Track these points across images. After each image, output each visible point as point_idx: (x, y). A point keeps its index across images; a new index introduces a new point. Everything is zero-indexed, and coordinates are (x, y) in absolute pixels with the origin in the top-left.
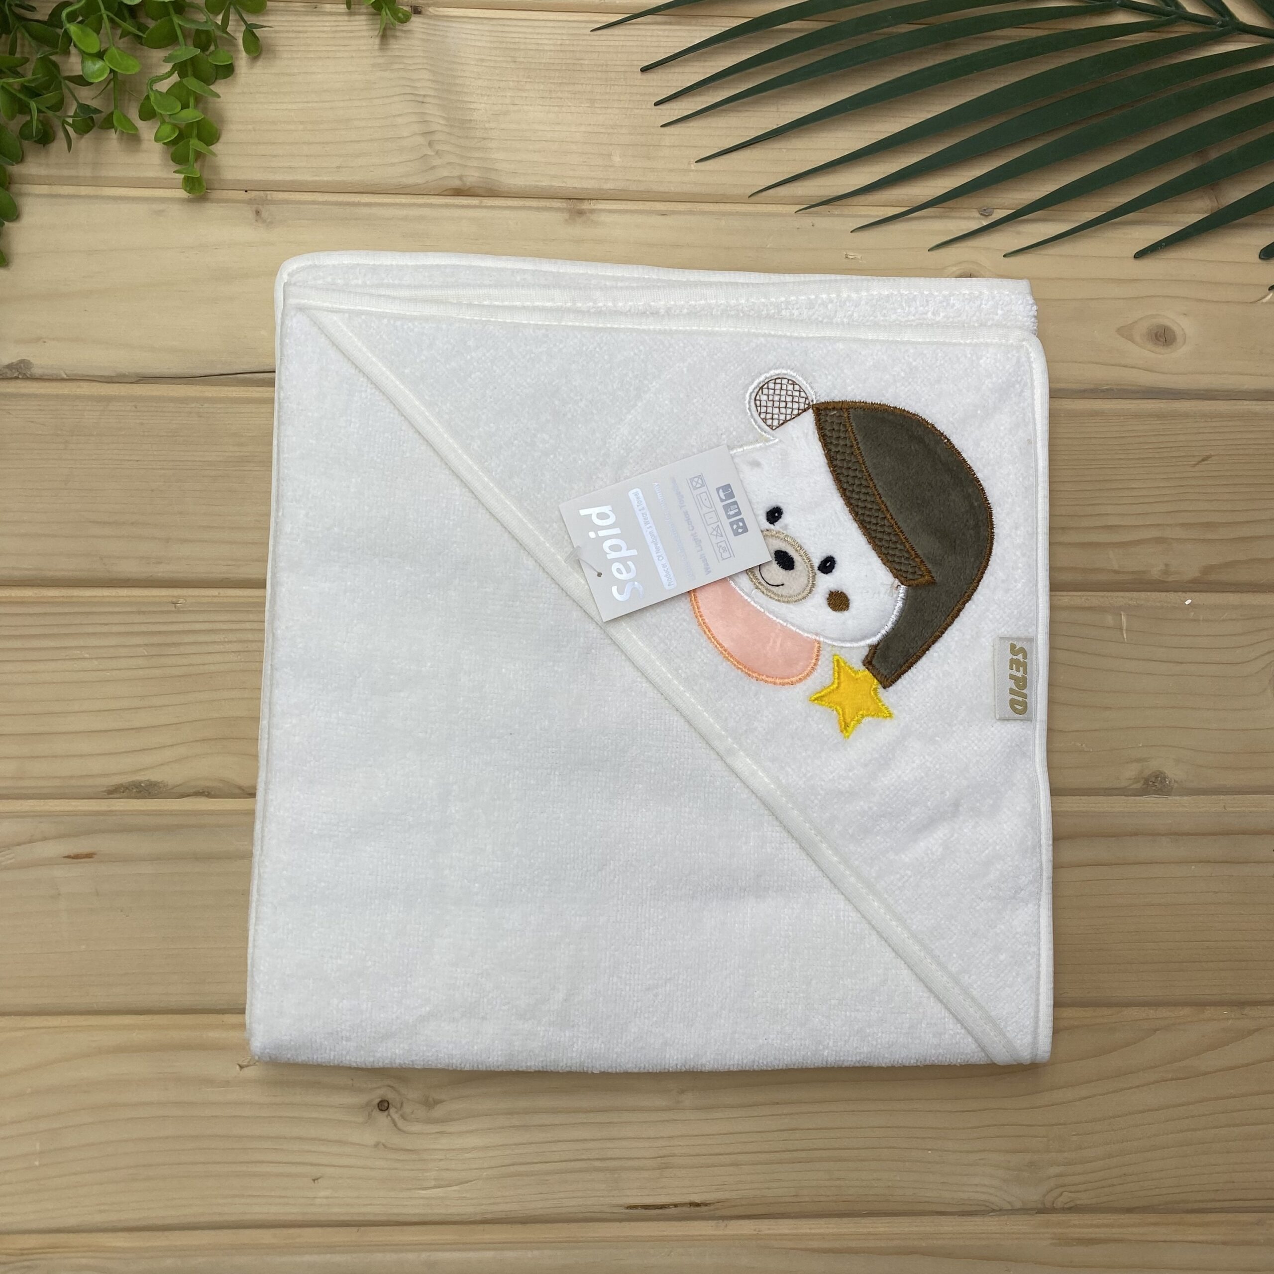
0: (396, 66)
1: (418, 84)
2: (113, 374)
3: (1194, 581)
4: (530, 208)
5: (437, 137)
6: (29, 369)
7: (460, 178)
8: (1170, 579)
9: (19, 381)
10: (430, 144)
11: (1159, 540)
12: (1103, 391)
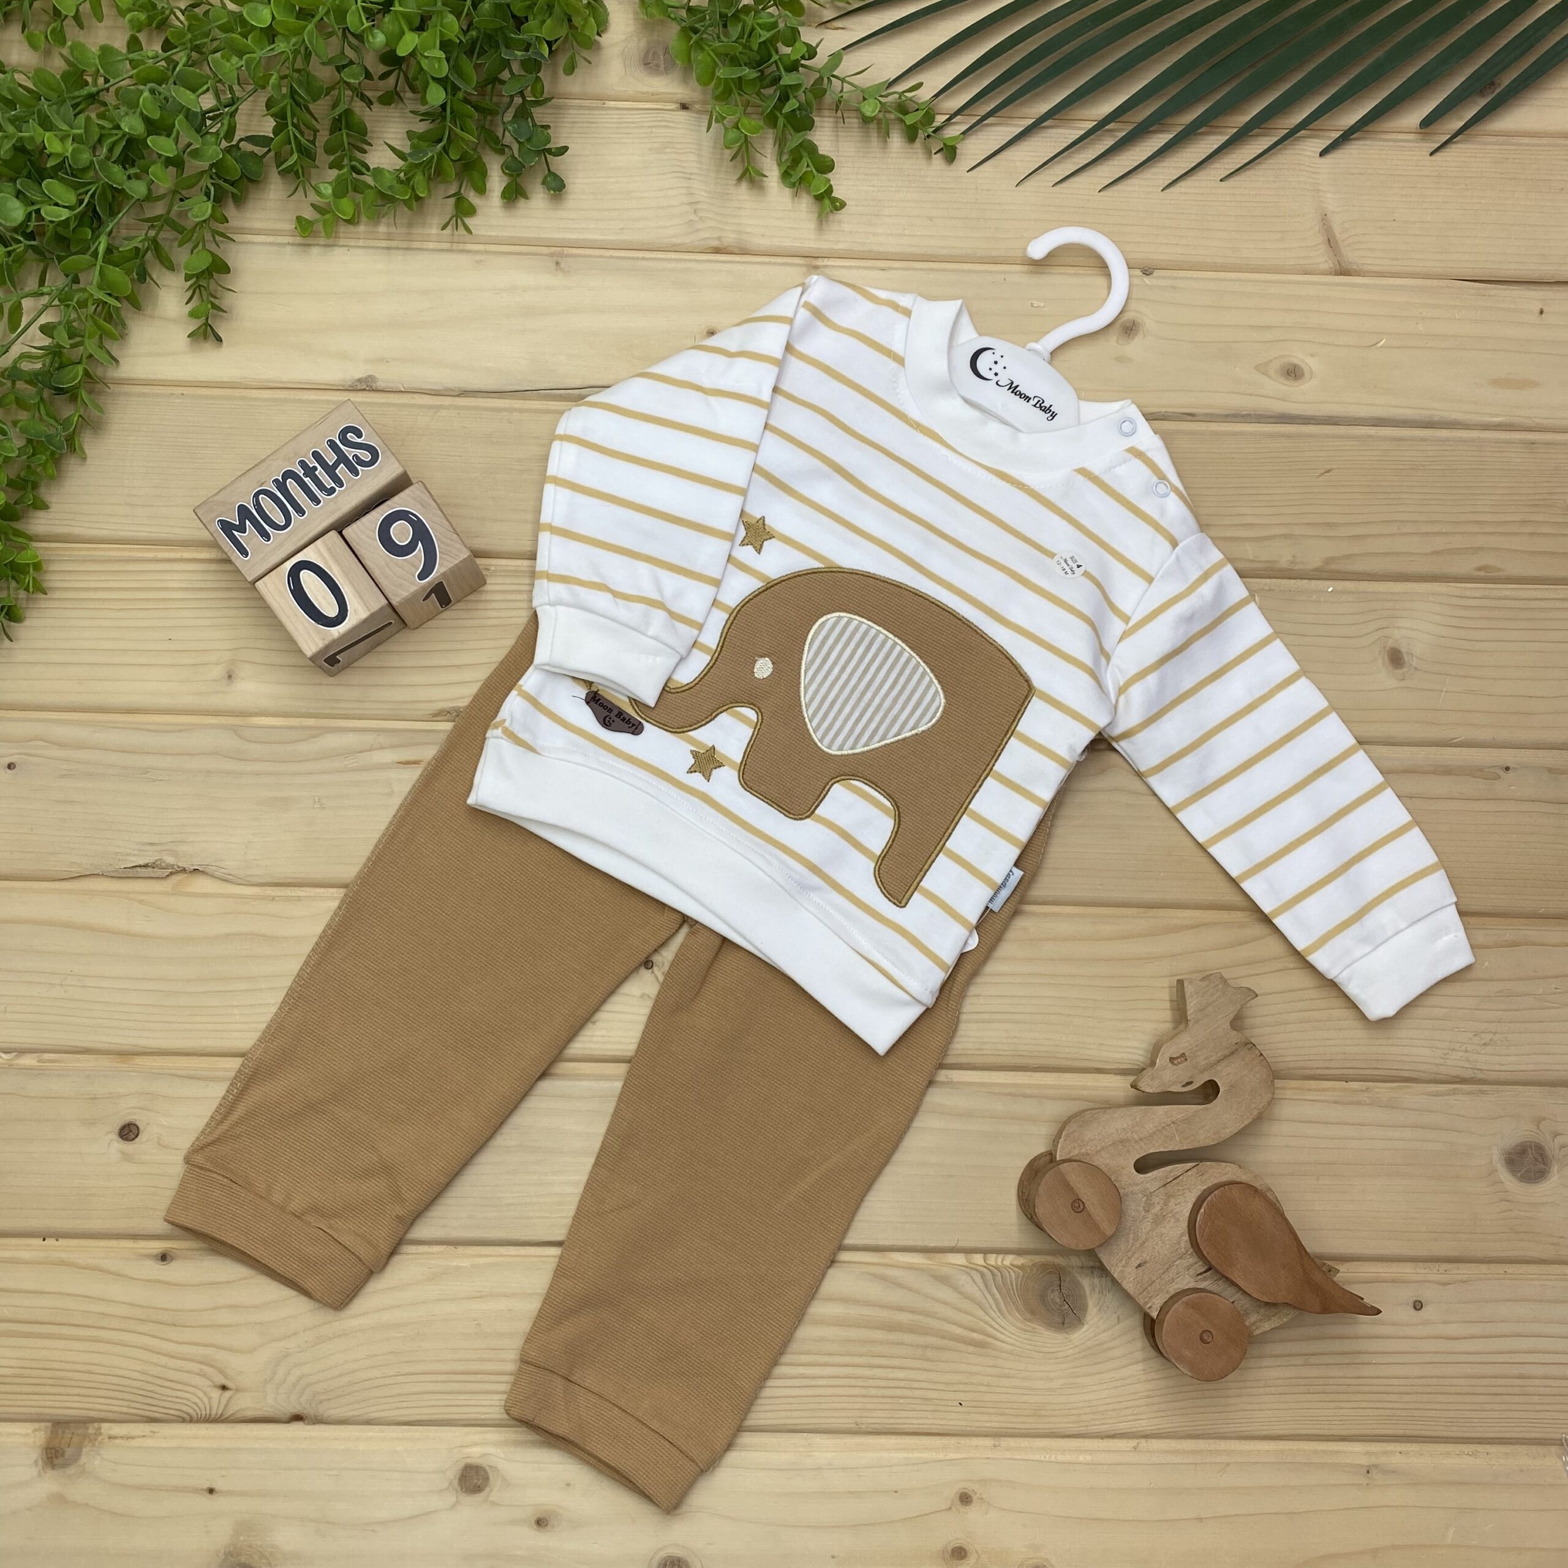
0: (668, 150)
1: (685, 164)
2: (441, 388)
3: (1316, 570)
4: (775, 264)
5: (699, 206)
6: (375, 382)
7: (719, 238)
8: (1296, 568)
9: (365, 392)
10: (695, 211)
11: (1286, 536)
12: (1243, 416)
